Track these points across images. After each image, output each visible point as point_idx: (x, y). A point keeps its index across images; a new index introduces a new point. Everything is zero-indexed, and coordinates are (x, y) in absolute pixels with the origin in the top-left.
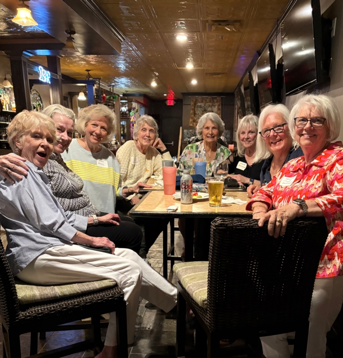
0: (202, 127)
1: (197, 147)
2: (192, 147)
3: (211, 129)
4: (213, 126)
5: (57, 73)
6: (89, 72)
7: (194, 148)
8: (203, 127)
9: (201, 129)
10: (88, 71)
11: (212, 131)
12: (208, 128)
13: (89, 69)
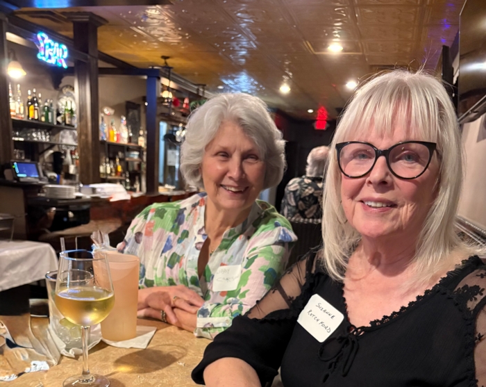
0: (201, 146)
1: (179, 218)
2: (161, 214)
3: (236, 158)
4: (246, 146)
5: (87, 52)
6: (168, 61)
7: (169, 217)
8: (207, 147)
9: (199, 153)
10: (165, 58)
11: (241, 169)
12: (225, 154)
13: (166, 55)
